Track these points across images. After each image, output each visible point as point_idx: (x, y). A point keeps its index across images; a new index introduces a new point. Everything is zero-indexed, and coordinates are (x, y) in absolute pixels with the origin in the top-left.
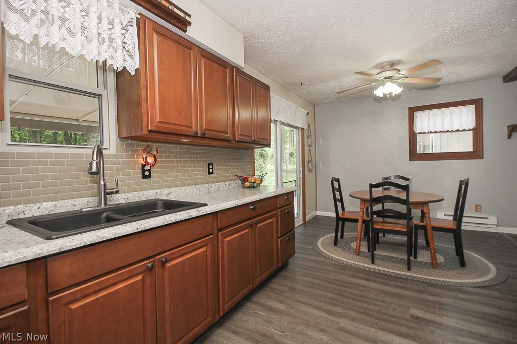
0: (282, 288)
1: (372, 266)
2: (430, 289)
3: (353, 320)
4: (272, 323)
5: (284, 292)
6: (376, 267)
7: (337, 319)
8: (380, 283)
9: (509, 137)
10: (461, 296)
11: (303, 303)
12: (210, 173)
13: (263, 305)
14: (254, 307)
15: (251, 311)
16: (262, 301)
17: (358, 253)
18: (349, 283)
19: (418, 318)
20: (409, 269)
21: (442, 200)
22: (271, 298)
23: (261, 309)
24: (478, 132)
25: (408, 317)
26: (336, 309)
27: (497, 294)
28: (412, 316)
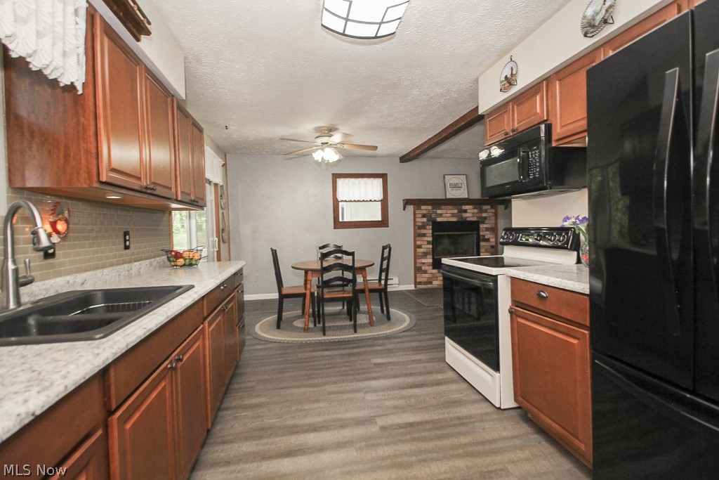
0: (249, 384)
1: (325, 338)
2: (376, 342)
3: (335, 383)
4: (263, 416)
5: (254, 387)
6: (329, 338)
7: (323, 388)
8: (340, 349)
9: (404, 209)
10: (397, 340)
11: (282, 388)
12: (127, 248)
13: (238, 407)
14: (229, 412)
15: (229, 418)
16: (234, 404)
17: (306, 330)
18: (314, 357)
19: (379, 364)
20: (355, 332)
21: (373, 264)
22: (243, 398)
23: (239, 411)
24: (384, 203)
25: (372, 366)
26: (316, 381)
27: (415, 333)
28: (375, 364)
